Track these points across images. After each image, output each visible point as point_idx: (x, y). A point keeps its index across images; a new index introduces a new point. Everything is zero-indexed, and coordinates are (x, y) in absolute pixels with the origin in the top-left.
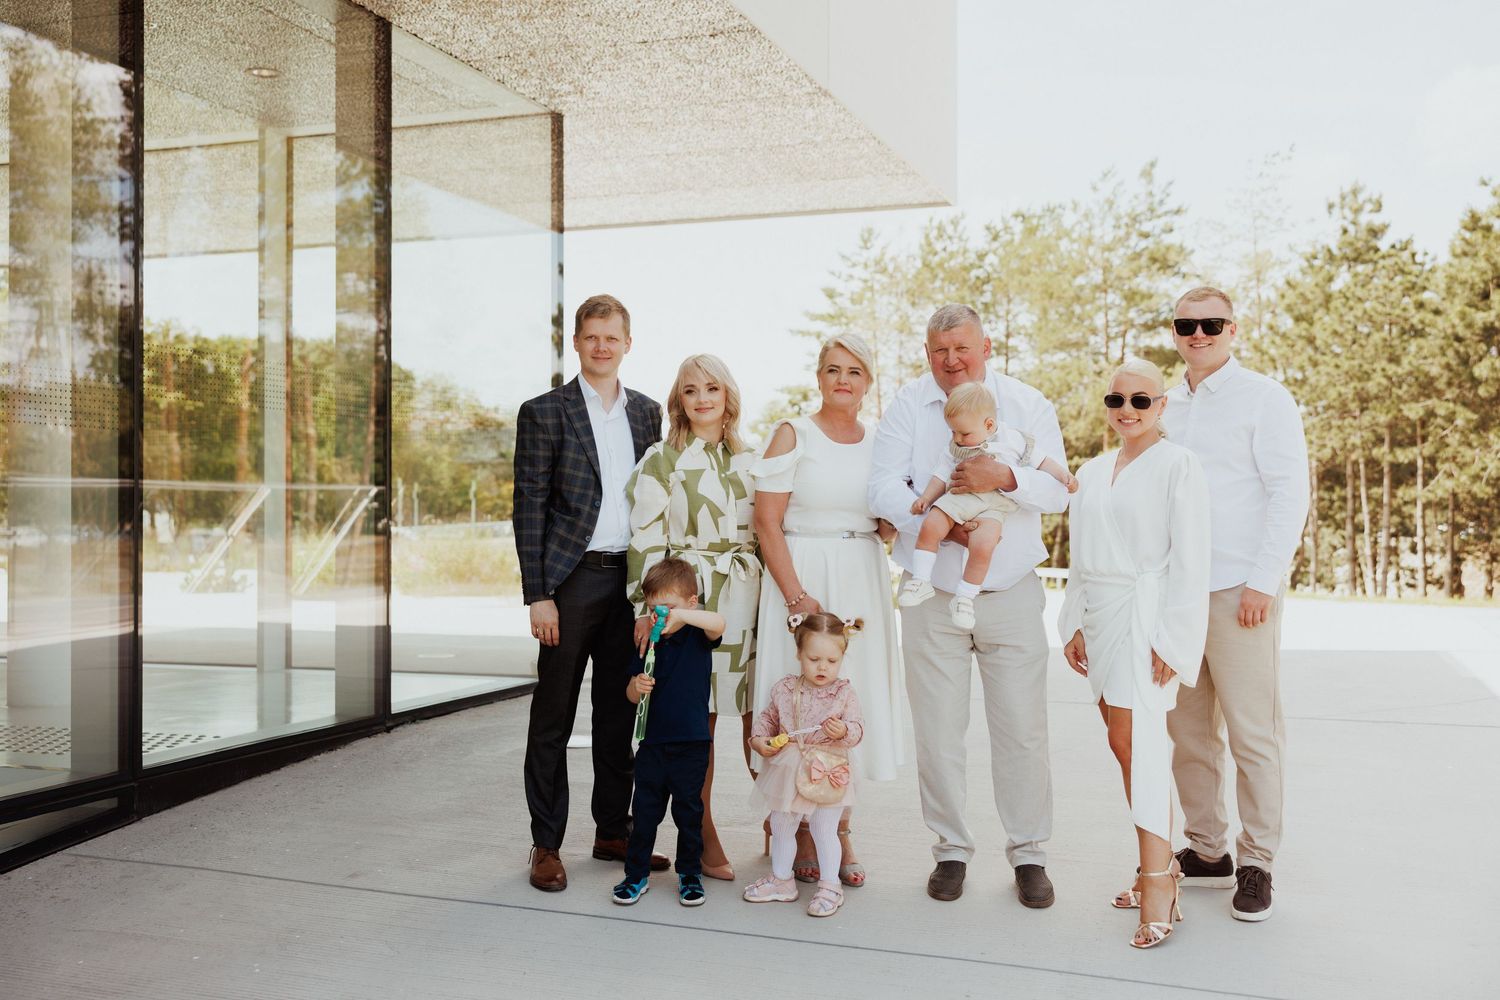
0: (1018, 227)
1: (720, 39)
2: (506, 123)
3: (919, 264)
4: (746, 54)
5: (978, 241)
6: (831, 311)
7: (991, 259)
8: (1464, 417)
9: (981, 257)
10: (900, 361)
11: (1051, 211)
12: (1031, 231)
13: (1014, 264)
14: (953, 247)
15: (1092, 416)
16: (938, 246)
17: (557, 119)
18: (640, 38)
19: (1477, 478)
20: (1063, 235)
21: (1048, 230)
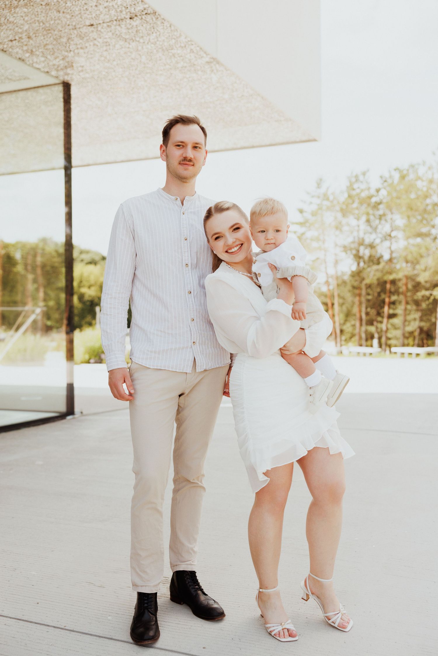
0: (397, 176)
1: (136, 22)
2: (41, 90)
3: (346, 195)
4: (158, 33)
5: (375, 183)
6: (302, 220)
7: (383, 192)
9: (378, 191)
10: (336, 245)
11: (412, 166)
12: (403, 177)
13: (394, 194)
14: (363, 186)
15: (432, 270)
16: (355, 186)
17: (67, 87)
18: (88, 23)
20: (419, 178)
21: (412, 176)
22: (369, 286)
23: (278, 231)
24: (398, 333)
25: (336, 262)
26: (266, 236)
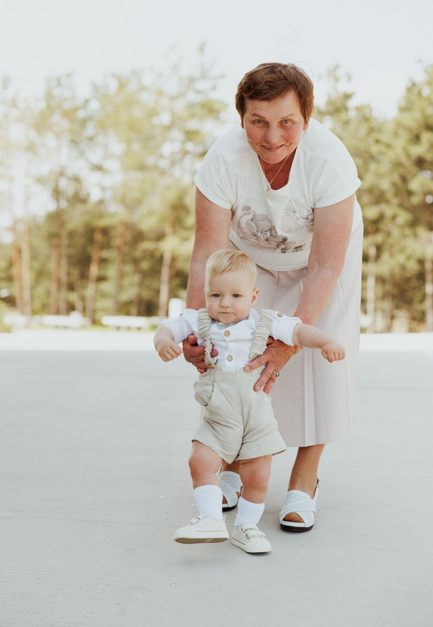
0: (113, 85)
8: (403, 217)
9: (86, 102)
11: (134, 72)
12: (122, 86)
19: (409, 258)
20: (143, 88)
21: (133, 86)
22: (71, 235)
23: (236, 296)
24: (109, 303)
25: (28, 198)
26: (221, 302)
